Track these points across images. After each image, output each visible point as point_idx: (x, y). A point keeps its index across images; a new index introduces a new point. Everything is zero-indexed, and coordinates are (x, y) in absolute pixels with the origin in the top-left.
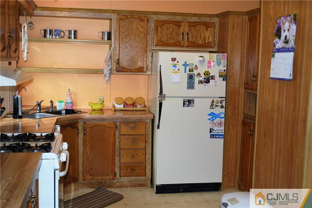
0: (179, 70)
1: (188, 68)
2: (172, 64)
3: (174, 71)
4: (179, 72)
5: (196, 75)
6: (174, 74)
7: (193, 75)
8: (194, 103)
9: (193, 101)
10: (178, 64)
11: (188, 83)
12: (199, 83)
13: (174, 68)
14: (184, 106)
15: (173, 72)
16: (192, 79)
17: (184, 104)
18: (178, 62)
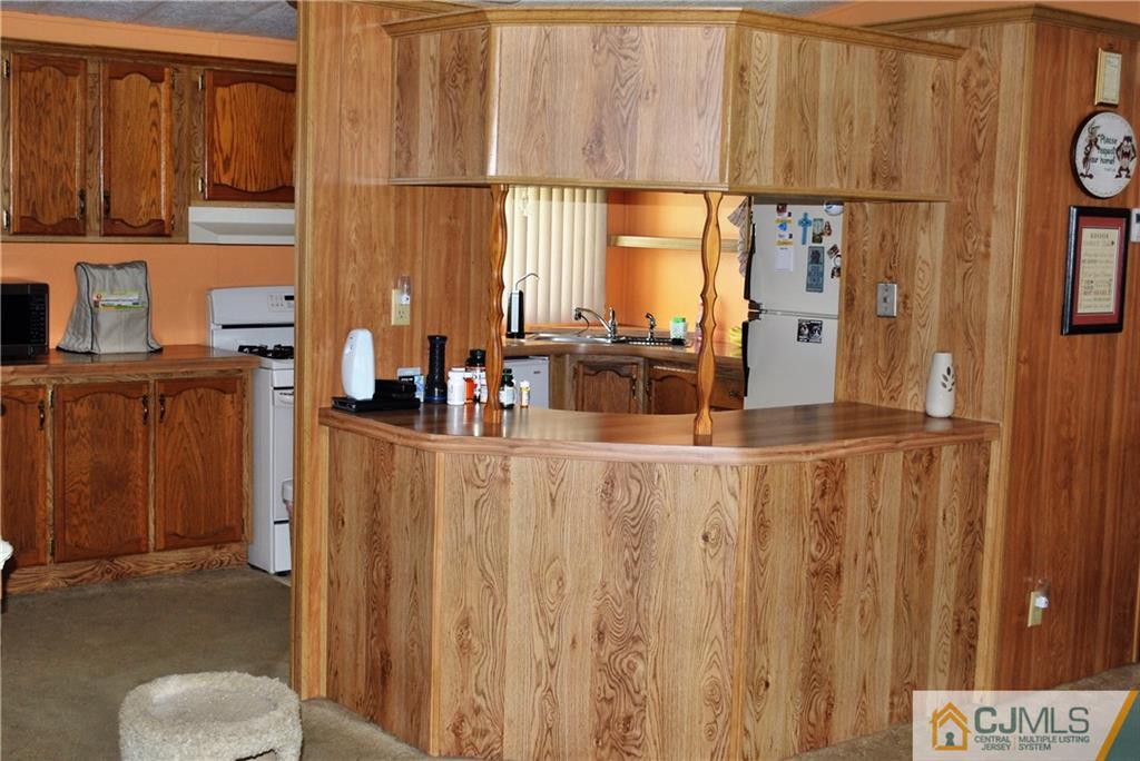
0: (791, 236)
1: (810, 230)
2: (778, 221)
3: (781, 240)
4: (790, 243)
5: (829, 253)
6: (778, 247)
7: (820, 250)
8: (823, 333)
9: (820, 325)
10: (790, 221)
11: (809, 274)
12: (833, 274)
13: (782, 232)
14: (798, 339)
15: (780, 243)
16: (817, 262)
17: (800, 333)
18: (790, 214)
